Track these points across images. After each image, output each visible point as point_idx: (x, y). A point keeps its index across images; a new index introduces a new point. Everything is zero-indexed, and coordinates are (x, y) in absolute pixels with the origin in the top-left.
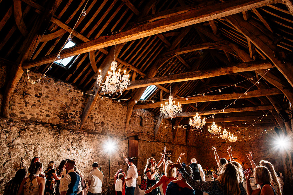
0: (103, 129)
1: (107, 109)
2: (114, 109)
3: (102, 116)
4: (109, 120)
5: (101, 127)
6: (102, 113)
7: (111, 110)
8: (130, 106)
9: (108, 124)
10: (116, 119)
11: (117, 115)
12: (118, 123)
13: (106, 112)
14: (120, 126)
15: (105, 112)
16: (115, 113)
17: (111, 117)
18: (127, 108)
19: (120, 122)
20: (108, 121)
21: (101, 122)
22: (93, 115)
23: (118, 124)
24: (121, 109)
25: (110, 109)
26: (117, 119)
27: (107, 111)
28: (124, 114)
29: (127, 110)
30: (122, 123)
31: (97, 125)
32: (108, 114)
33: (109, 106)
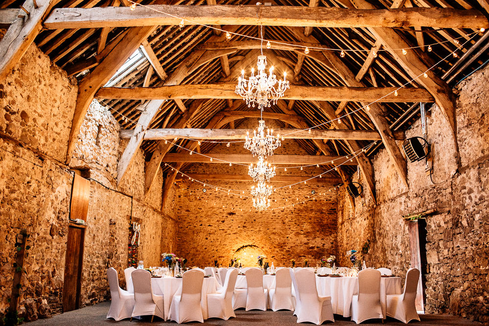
0: (24, 133)
1: (38, 80)
2: (51, 85)
3: (25, 95)
4: (39, 111)
5: (19, 124)
6: (25, 88)
7: (45, 85)
8: (89, 88)
9: (34, 120)
10: (52, 114)
11: (56, 105)
12: (56, 124)
13: (34, 88)
14: (59, 134)
15: (32, 88)
16: (53, 98)
17: (43, 106)
18: (79, 93)
19: (61, 125)
20: (37, 114)
21: (21, 111)
22: (5, 86)
23: (56, 129)
24: (65, 90)
25: (43, 83)
26: (54, 115)
27: (36, 87)
28: (71, 107)
29: (78, 97)
30: (64, 127)
31: (13, 117)
32: (39, 95)
33: (41, 74)
